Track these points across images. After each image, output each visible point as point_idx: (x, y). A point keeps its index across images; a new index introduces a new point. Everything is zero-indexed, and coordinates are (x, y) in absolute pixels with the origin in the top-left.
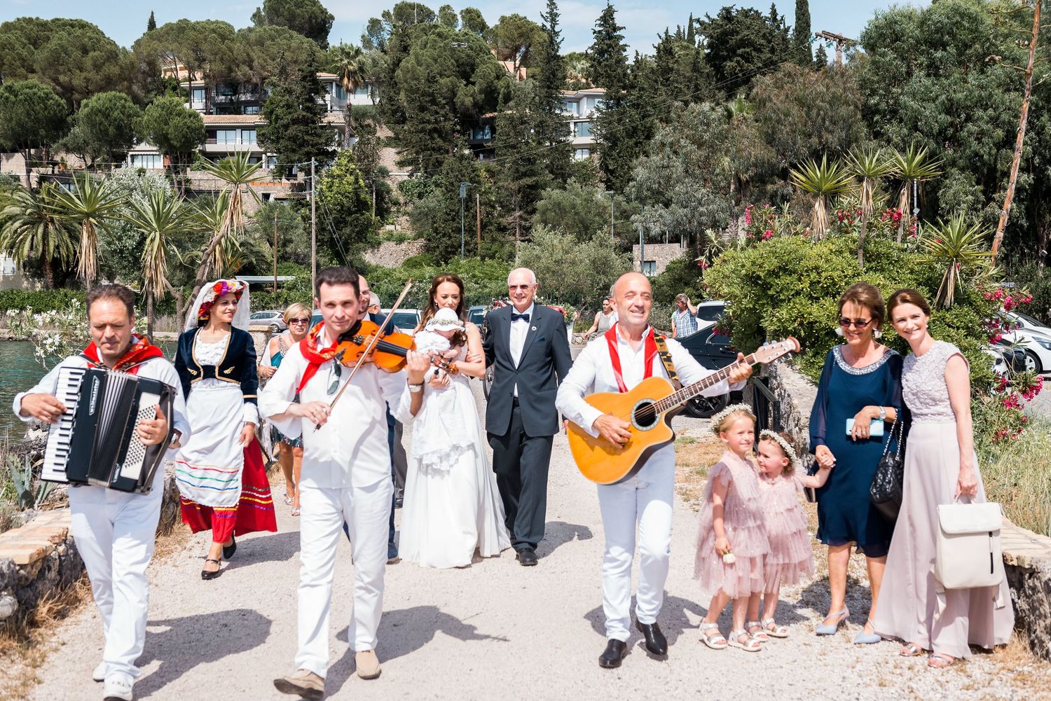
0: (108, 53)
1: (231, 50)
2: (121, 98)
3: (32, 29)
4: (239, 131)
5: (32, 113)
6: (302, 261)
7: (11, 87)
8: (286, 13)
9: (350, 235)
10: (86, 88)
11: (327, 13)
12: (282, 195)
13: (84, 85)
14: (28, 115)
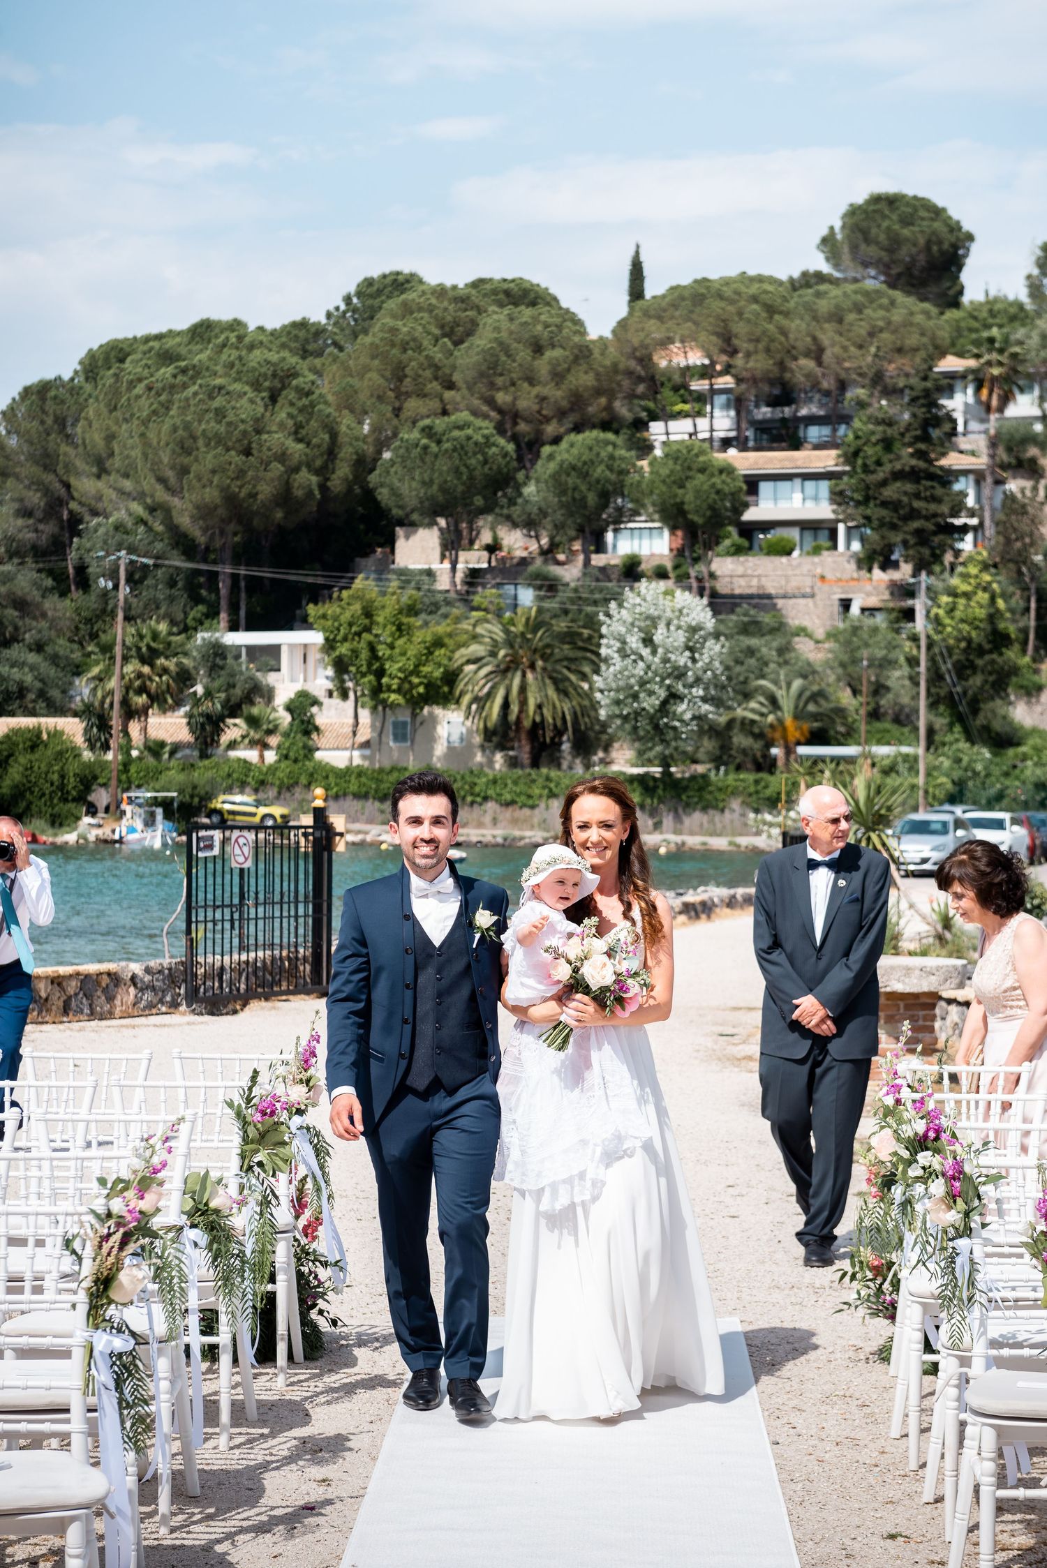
0: (576, 351)
1: (784, 332)
2: (607, 443)
3: (446, 309)
4: (798, 481)
5: (463, 469)
6: (904, 719)
7: (430, 428)
8: (882, 237)
9: (981, 688)
10: (539, 412)
11: (960, 228)
12: (873, 601)
13: (536, 407)
14: (457, 471)
